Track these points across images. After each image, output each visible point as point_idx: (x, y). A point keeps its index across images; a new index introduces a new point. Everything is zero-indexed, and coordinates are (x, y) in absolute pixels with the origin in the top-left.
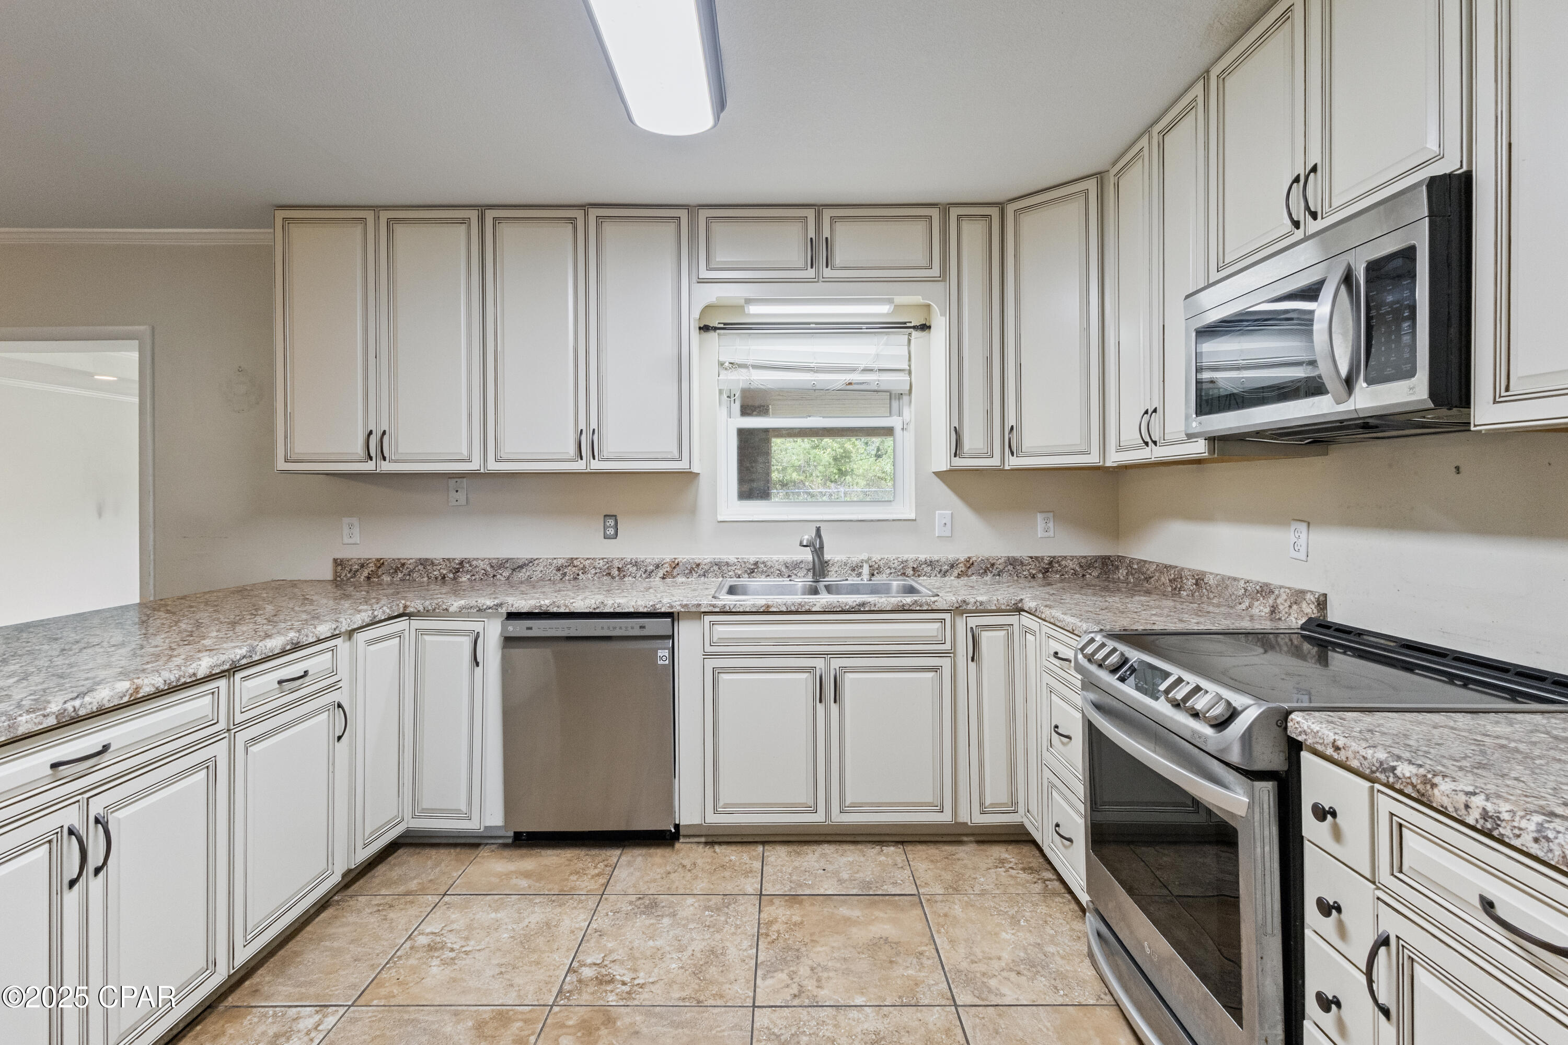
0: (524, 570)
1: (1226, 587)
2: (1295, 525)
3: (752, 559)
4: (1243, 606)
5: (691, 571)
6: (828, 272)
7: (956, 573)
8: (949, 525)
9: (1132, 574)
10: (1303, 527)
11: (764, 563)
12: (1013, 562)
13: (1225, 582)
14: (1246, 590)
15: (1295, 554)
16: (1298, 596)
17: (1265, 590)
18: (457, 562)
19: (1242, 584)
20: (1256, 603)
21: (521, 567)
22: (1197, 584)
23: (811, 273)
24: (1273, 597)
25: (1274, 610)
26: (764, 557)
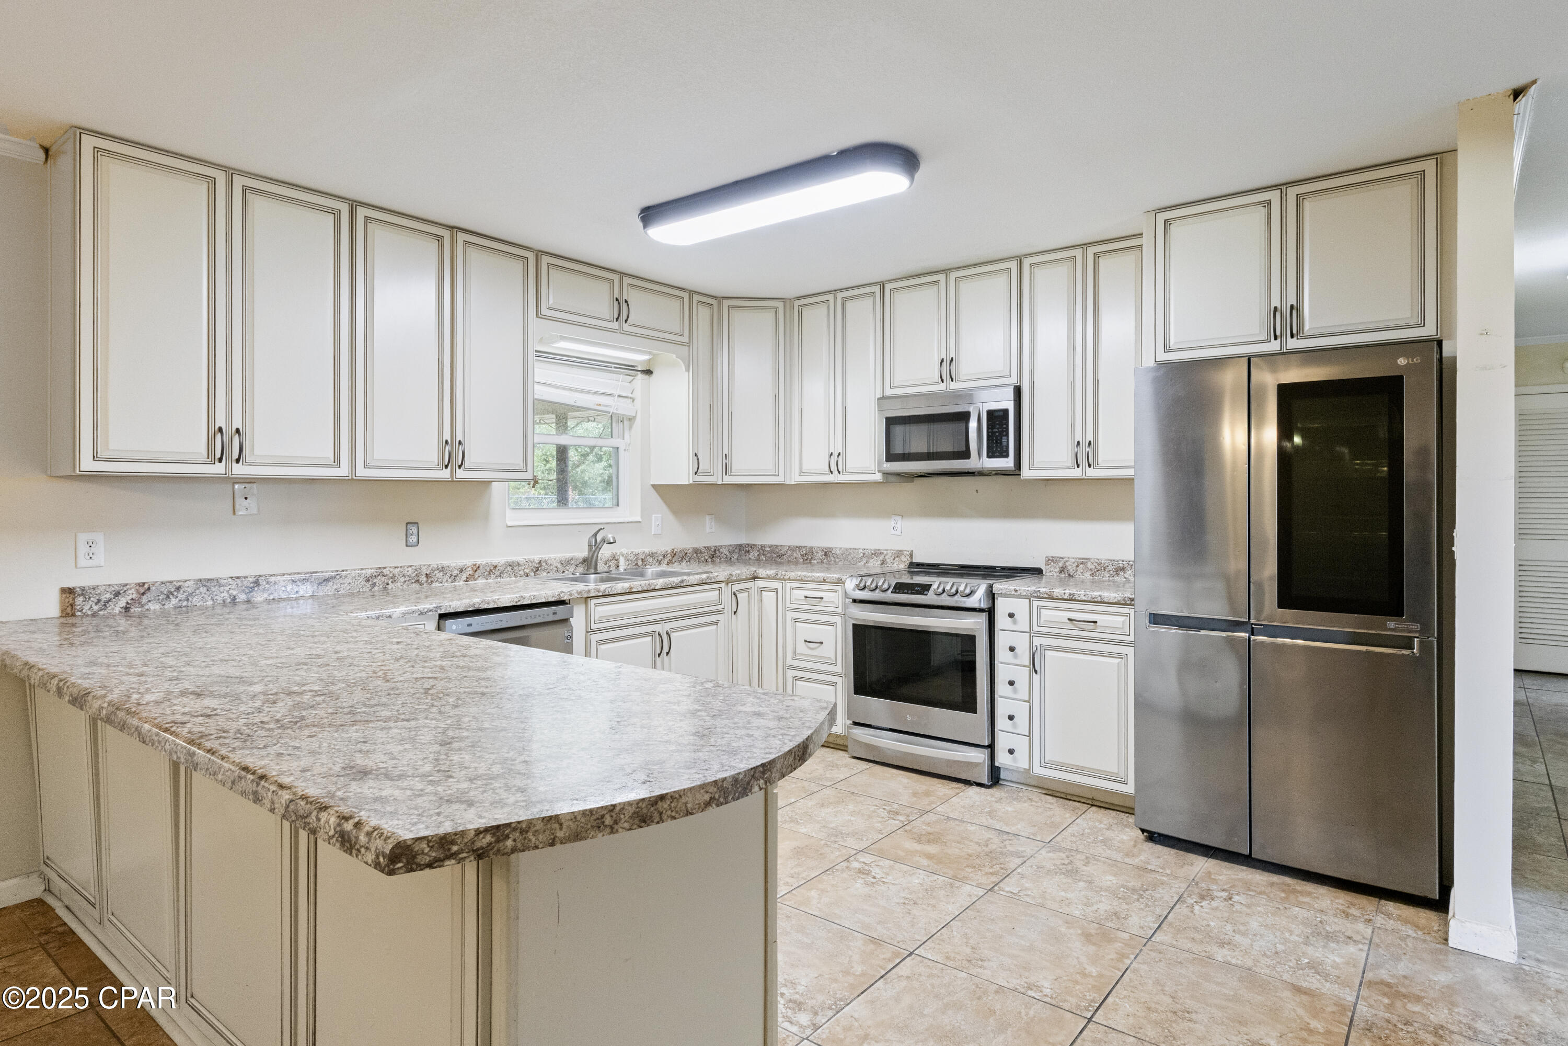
0: (331, 584)
1: (850, 554)
2: (894, 517)
3: (537, 558)
4: (862, 563)
5: (490, 572)
6: (626, 327)
7: (666, 560)
8: (660, 526)
9: (764, 555)
10: (899, 518)
11: (545, 561)
12: (697, 551)
13: (847, 552)
14: (864, 554)
15: (893, 532)
16: (898, 554)
17: (877, 553)
18: (251, 580)
19: (861, 551)
20: (871, 560)
21: (327, 580)
22: (826, 555)
23: (616, 325)
24: (883, 555)
25: (883, 562)
26: (545, 557)
